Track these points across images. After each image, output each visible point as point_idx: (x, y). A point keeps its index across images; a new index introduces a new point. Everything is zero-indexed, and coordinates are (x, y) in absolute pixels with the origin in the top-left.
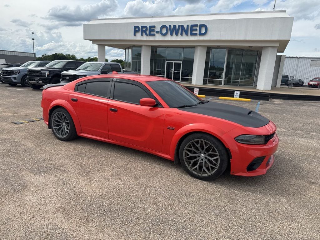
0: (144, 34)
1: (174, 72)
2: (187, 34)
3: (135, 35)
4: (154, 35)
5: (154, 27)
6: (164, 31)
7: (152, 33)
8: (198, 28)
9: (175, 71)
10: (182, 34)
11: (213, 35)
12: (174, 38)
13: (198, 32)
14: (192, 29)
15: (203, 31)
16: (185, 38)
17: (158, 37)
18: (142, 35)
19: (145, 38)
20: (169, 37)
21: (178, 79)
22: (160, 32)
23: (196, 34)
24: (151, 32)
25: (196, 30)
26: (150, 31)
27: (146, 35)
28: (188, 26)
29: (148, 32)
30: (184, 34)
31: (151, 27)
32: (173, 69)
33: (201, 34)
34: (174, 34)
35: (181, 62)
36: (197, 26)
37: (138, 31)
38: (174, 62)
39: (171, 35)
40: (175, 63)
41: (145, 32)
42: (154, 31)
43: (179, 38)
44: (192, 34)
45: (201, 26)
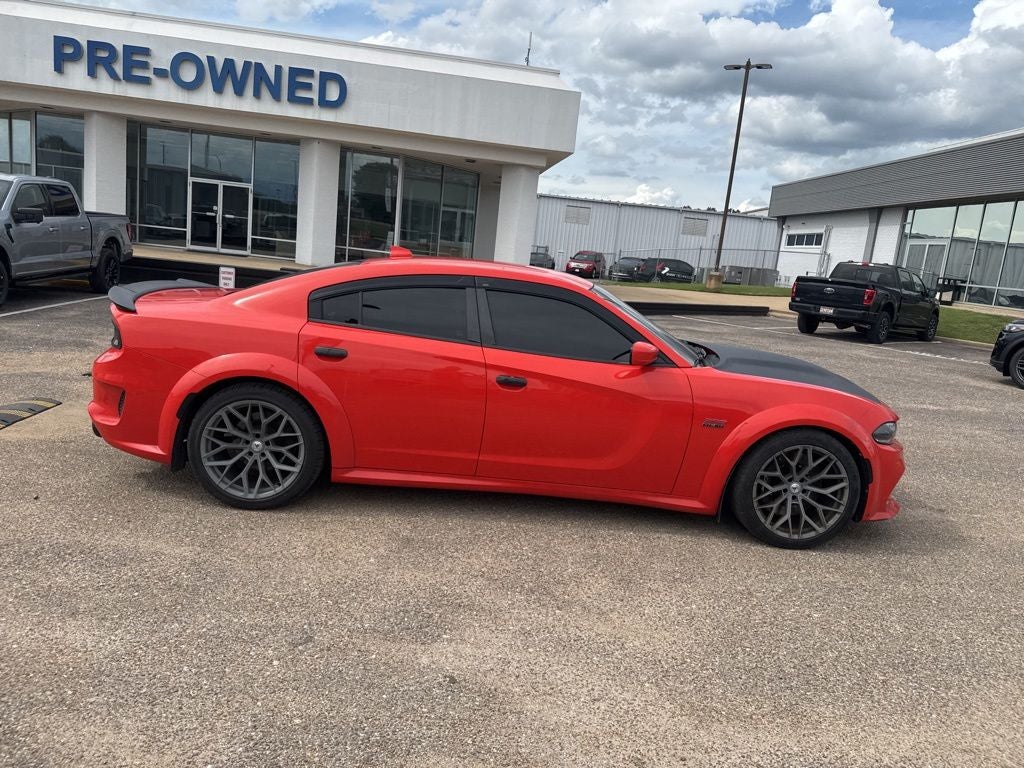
0: (102, 73)
1: (223, 218)
2: (277, 97)
3: (59, 68)
4: (146, 81)
5: (146, 52)
6: (189, 74)
7: (138, 73)
8: (315, 83)
9: (227, 216)
10: (257, 94)
11: (363, 112)
12: (228, 101)
13: (314, 95)
14: (296, 81)
15: (333, 94)
16: (267, 106)
17: (164, 91)
18: (92, 73)
19: (105, 85)
20: (206, 97)
21: (242, 244)
22: (172, 73)
23: (309, 102)
24: (132, 67)
25: (308, 87)
26: (129, 66)
27: (114, 76)
28: (278, 69)
29: (119, 68)
30: (265, 93)
31: (129, 50)
32: (219, 208)
33: (325, 103)
34: (229, 88)
35: (250, 187)
36: (310, 73)
37: (75, 58)
38: (221, 184)
39: (219, 89)
40: (224, 186)
41: (108, 64)
42: (145, 66)
43: (248, 104)
44: (293, 99)
45: (326, 78)
